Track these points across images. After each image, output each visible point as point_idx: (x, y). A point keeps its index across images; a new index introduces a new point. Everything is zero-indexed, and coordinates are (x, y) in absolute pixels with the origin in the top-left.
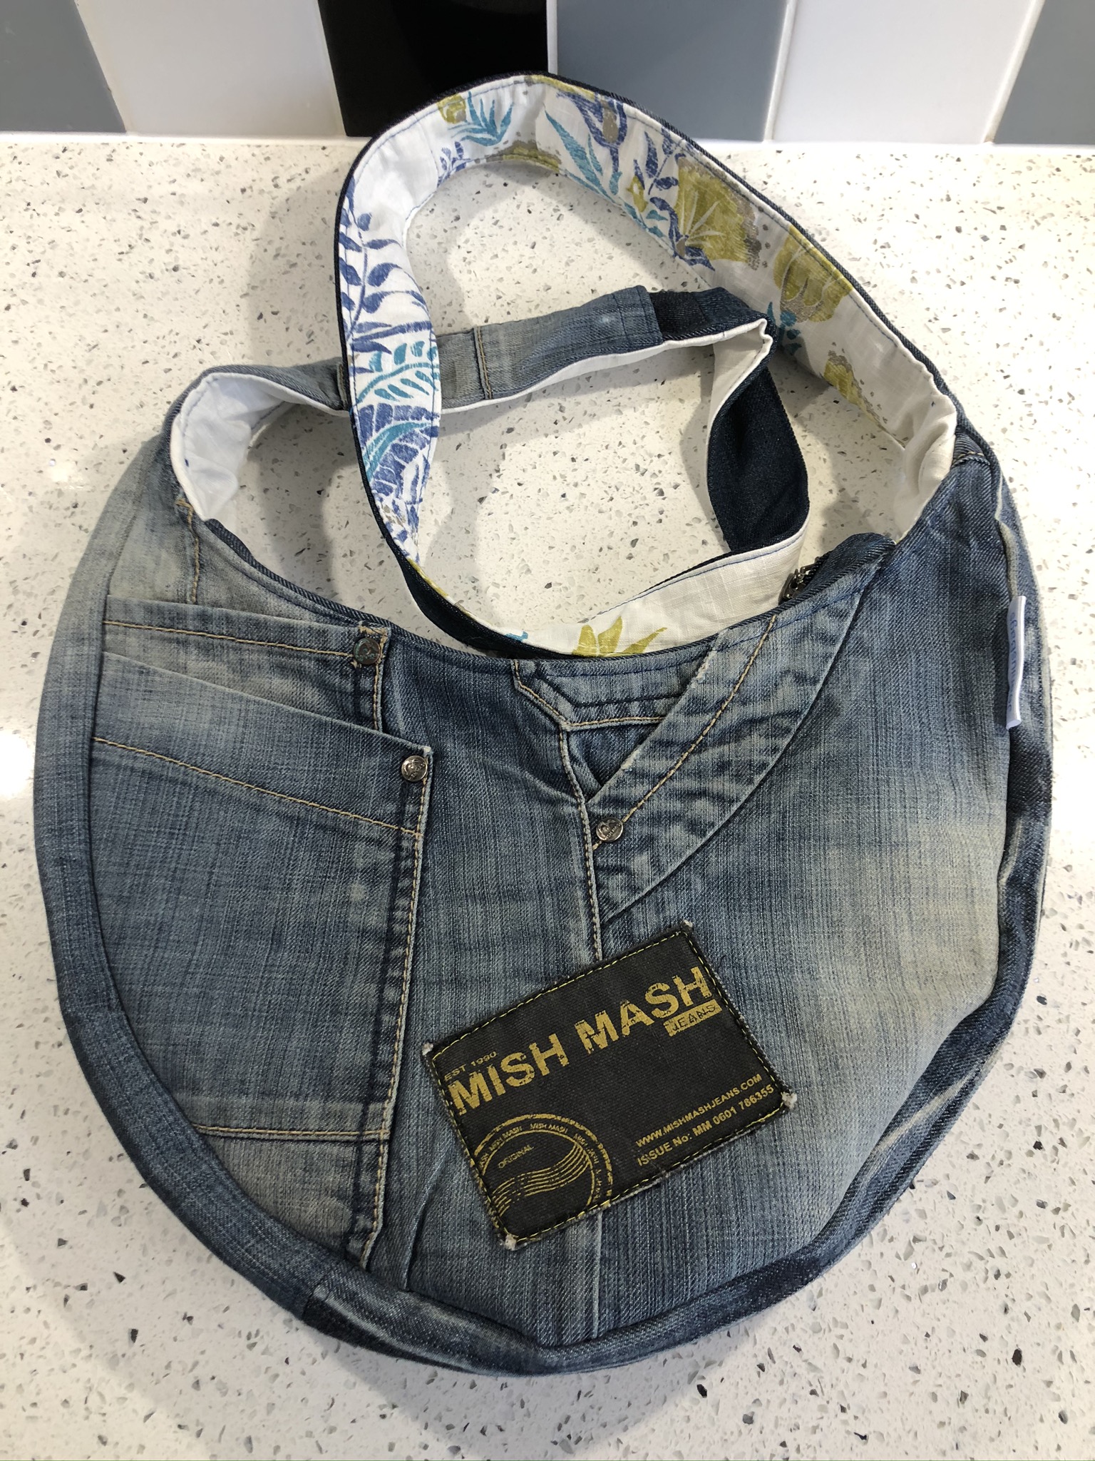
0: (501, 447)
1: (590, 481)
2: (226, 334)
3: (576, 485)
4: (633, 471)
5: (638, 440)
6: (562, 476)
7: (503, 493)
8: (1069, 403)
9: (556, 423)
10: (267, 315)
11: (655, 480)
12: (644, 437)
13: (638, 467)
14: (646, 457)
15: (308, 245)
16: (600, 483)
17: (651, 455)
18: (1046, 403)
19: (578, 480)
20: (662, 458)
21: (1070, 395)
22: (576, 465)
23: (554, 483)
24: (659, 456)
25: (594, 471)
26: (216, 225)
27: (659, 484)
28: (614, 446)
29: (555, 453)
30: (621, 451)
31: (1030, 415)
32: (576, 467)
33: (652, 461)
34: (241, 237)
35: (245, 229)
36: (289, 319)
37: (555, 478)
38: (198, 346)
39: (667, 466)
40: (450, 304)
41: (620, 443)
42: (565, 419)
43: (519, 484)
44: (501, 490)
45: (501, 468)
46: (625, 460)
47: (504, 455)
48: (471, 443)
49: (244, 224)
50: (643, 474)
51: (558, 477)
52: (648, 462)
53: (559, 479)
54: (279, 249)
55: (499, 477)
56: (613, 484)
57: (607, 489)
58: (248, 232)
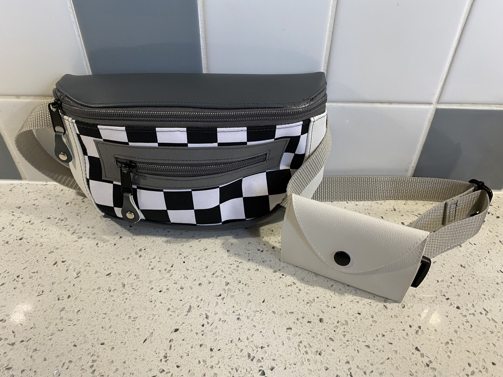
0: (170, 341)
1: (220, 364)
2: (34, 273)
3: (212, 367)
4: (247, 358)
5: (250, 337)
6: (204, 361)
7: (167, 373)
8: (486, 315)
9: (203, 326)
10: (59, 263)
11: (260, 364)
12: (253, 335)
13: (249, 355)
14: (254, 348)
15: (90, 228)
16: (226, 366)
17: (257, 347)
18: (474, 314)
19: (213, 364)
20: (263, 349)
21: (485, 310)
22: (213, 354)
23: (198, 366)
24: (262, 347)
25: (223, 357)
26: (49, 218)
27: (262, 367)
28: (236, 341)
29: (201, 346)
30: (240, 344)
31: (467, 322)
32: (213, 355)
33: (257, 351)
34: (59, 224)
35: (62, 220)
36: (70, 265)
37: (199, 362)
38: (17, 279)
39: (266, 355)
40: (154, 258)
41: (239, 339)
42: (208, 323)
43: (178, 367)
44: (166, 371)
45: (168, 355)
46: (242, 350)
47: (171, 346)
48: (152, 339)
49: (62, 219)
50: (252, 360)
51: (202, 362)
52: (255, 351)
53: (202, 363)
54: (76, 230)
55: (166, 361)
56: (234, 366)
57: (231, 370)
58: (63, 222)
